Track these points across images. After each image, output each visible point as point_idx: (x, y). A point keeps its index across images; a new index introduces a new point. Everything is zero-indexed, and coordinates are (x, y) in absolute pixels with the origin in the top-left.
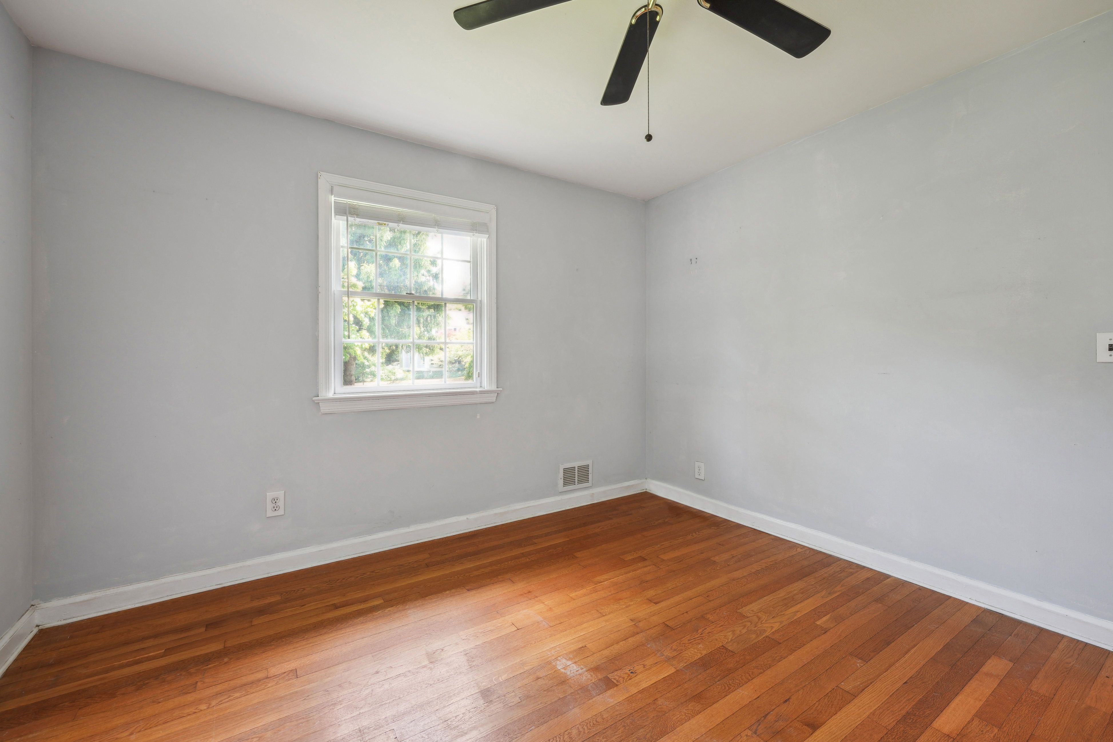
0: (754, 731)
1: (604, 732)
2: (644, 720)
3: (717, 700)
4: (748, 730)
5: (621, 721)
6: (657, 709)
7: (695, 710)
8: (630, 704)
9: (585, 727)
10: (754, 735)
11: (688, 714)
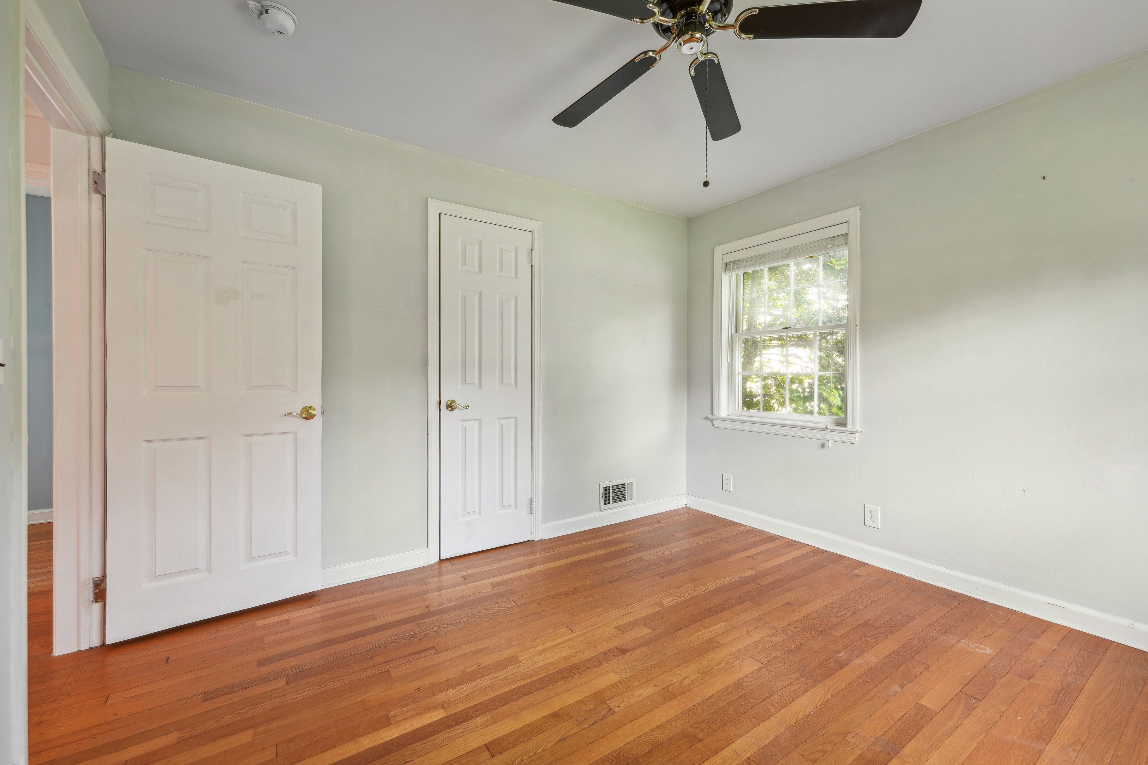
0: (611, 711)
1: (745, 710)
2: (711, 720)
3: (636, 740)
4: (616, 711)
5: (732, 719)
6: (700, 730)
7: (661, 729)
8: (729, 735)
9: (765, 714)
10: (612, 707)
11: (669, 725)
